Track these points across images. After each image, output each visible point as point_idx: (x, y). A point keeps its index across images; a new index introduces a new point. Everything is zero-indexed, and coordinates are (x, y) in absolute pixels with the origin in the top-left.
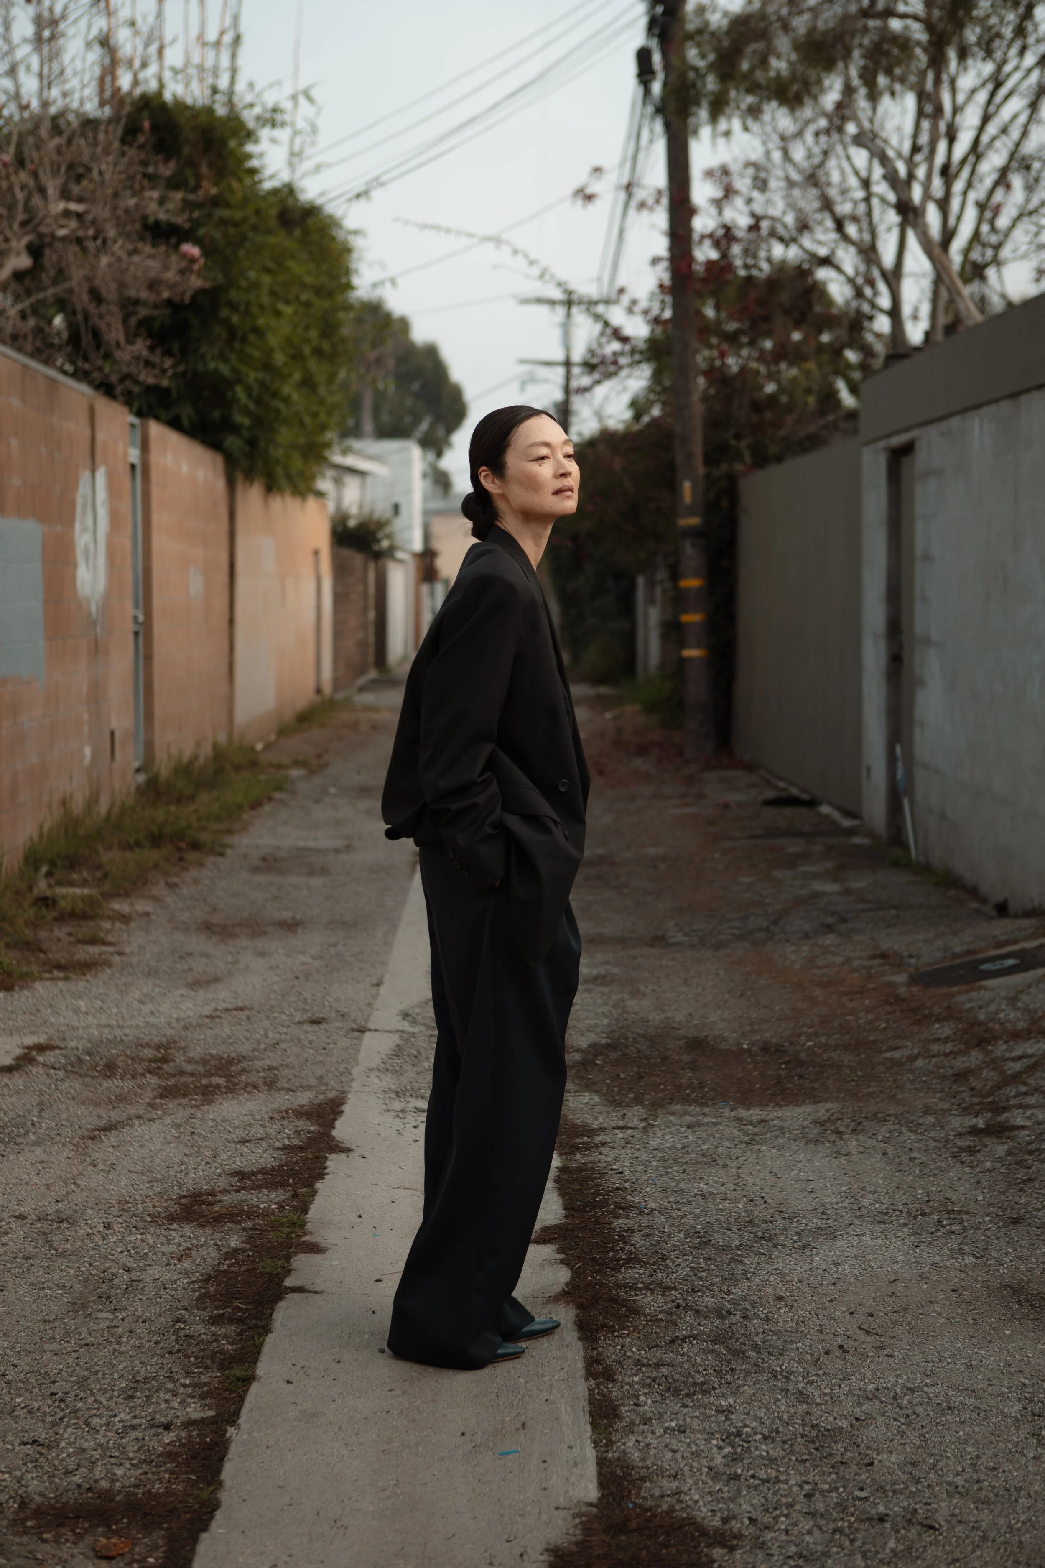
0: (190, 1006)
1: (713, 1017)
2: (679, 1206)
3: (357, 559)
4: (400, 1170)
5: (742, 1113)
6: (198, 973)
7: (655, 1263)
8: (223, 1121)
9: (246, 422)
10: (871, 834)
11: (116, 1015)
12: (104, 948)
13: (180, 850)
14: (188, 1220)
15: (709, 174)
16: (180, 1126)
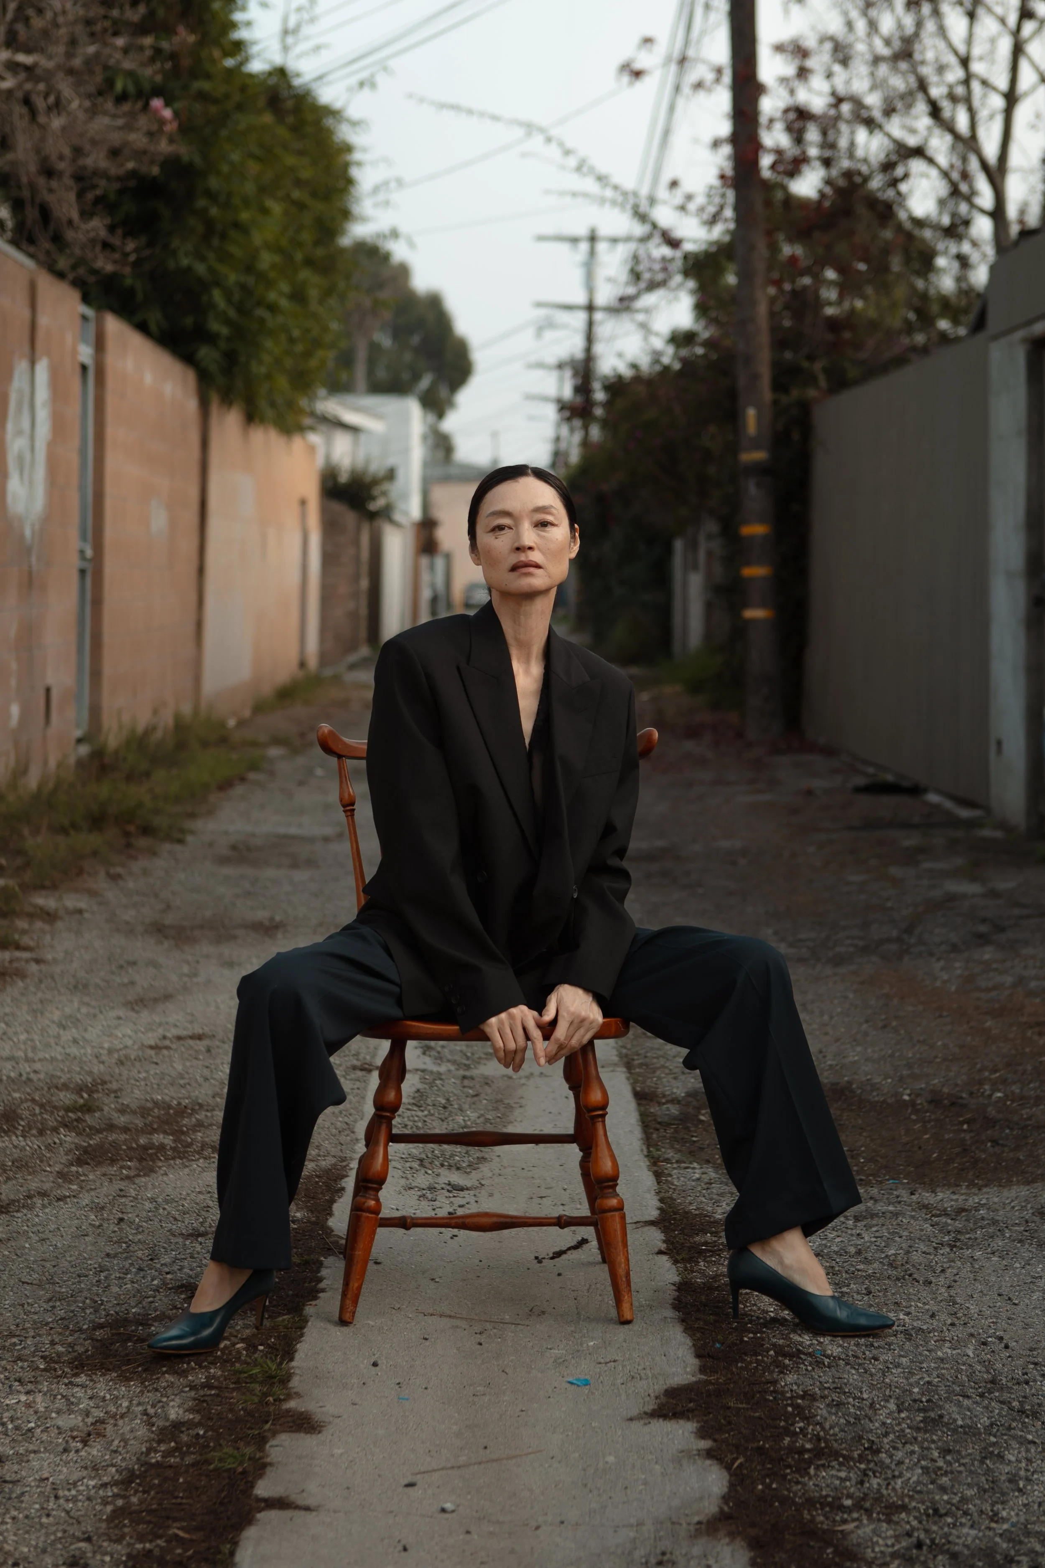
0: (129, 1032)
1: (853, 1056)
2: (875, 1352)
3: (349, 517)
4: (432, 1285)
5: (928, 1197)
6: (143, 988)
7: (861, 1458)
8: (167, 1202)
9: (224, 331)
10: (1003, 825)
11: (25, 1043)
12: (18, 954)
13: (127, 834)
14: (105, 1369)
15: (779, 48)
16: (103, 1208)
